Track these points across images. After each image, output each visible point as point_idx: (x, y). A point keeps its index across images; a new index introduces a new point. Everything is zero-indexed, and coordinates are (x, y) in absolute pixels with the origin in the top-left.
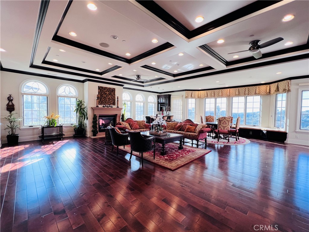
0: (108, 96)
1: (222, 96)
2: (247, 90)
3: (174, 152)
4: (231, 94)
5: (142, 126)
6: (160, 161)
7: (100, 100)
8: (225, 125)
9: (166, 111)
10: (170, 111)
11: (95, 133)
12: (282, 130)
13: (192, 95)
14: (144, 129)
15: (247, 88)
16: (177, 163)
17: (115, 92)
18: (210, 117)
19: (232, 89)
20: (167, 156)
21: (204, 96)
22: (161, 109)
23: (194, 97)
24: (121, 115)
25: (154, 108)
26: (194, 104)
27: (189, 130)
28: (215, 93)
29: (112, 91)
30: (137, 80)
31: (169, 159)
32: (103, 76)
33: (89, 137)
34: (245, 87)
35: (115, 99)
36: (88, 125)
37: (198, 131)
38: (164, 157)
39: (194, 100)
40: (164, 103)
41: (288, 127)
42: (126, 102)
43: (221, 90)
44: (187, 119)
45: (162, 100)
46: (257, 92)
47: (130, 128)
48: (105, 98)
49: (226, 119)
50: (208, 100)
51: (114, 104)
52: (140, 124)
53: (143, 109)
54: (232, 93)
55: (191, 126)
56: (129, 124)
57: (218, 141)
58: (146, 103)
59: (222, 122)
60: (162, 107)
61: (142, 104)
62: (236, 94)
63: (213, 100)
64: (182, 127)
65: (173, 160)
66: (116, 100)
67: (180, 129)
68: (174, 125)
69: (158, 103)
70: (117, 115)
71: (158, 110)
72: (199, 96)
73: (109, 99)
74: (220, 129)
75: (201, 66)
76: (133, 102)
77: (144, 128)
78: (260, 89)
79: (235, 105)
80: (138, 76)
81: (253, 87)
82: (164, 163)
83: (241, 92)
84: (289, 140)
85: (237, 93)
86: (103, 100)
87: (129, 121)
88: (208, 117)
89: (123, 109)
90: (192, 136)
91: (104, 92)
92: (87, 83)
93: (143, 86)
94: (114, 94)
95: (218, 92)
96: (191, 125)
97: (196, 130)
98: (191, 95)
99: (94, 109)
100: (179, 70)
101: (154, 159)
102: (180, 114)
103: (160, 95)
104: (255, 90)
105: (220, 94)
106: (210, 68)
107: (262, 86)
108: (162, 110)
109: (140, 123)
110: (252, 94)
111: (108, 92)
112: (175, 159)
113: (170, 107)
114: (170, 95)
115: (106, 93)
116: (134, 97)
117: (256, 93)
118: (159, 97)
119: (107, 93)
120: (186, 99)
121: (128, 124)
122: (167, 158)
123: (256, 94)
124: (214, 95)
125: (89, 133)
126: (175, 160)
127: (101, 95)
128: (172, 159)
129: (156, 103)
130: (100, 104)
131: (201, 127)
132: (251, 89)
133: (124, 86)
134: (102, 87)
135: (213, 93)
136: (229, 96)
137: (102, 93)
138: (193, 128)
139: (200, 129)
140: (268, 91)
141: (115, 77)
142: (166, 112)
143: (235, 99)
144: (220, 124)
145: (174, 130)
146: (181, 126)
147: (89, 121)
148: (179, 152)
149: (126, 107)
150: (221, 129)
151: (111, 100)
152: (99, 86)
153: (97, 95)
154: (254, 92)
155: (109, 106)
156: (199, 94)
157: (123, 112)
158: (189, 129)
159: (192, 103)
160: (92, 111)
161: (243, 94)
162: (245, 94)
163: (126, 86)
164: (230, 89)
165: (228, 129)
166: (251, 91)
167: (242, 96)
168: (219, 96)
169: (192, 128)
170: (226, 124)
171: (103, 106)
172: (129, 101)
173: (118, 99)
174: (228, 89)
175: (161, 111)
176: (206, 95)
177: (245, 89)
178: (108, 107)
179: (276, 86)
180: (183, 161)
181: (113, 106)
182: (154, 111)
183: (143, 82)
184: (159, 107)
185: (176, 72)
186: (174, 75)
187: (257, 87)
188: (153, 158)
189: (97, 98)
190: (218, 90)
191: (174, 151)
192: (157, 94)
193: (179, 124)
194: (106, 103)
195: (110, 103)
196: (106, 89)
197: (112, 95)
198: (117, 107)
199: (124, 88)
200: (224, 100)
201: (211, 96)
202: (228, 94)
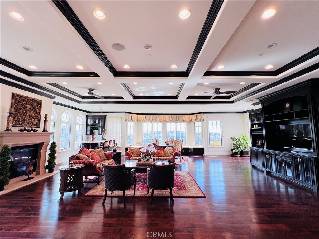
0: (30, 112)
1: (158, 121)
2: (177, 117)
7: (14, 119)
12: (200, 146)
13: (132, 118)
16: (192, 189)
17: (40, 106)
19: (167, 115)
21: (142, 120)
23: (133, 121)
24: (51, 143)
26: (133, 127)
28: (153, 118)
29: (36, 104)
31: (181, 188)
34: (176, 115)
35: (40, 118)
40: (97, 125)
43: (158, 115)
46: (184, 119)
48: (24, 114)
50: (145, 124)
51: (38, 125)
54: (167, 118)
56: (88, 157)
60: (93, 130)
63: (150, 124)
66: (43, 119)
69: (87, 125)
70: (42, 143)
71: (87, 134)
72: (138, 119)
73: (30, 116)
76: (58, 122)
78: (186, 118)
80: (92, 91)
81: (181, 115)
82: (187, 193)
83: (173, 118)
84: (205, 154)
85: (171, 119)
91: (23, 105)
94: (40, 110)
96: (159, 149)
102: (119, 138)
103: (90, 115)
105: (158, 119)
107: (186, 115)
109: (99, 153)
110: (181, 121)
111: (30, 105)
112: (184, 186)
113: (105, 130)
114: (104, 117)
115: (26, 107)
120: (126, 122)
123: (183, 121)
126: (186, 187)
127: (17, 110)
130: (14, 126)
132: (180, 117)
134: (20, 96)
135: (151, 117)
136: (164, 121)
137: (18, 106)
138: (162, 152)
140: (190, 119)
143: (168, 124)
144: (175, 146)
151: (33, 120)
152: (13, 94)
153: (9, 108)
154: (182, 119)
155: (30, 129)
156: (138, 117)
159: (131, 125)
161: (175, 120)
164: (165, 115)
165: (180, 150)
166: (180, 119)
167: (173, 122)
171: (19, 129)
176: (145, 119)
178: (28, 131)
179: (196, 117)
180: (193, 186)
181: (37, 129)
184: (89, 130)
186: (134, 97)
189: (9, 115)
190: (155, 115)
194: (24, 124)
195: (31, 123)
196: (27, 100)
197: (36, 111)
198: (44, 131)
199: (54, 103)
200: (160, 124)
201: (149, 121)
202: (164, 119)
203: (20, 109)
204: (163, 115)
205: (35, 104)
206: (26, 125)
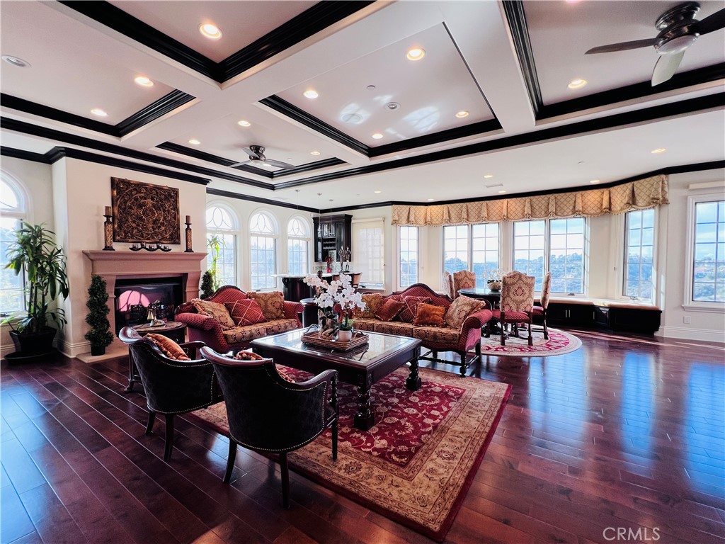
0: (153, 214)
1: (487, 219)
2: (552, 203)
3: (396, 406)
4: (511, 212)
5: (275, 310)
6: (359, 468)
7: (120, 227)
8: (521, 298)
9: (338, 260)
10: (350, 261)
11: (98, 341)
12: (649, 303)
13: (409, 218)
14: (282, 322)
15: (552, 197)
16: (432, 471)
17: (176, 201)
18: (466, 276)
19: (514, 199)
20: (381, 434)
21: (440, 220)
22: (326, 257)
23: (415, 223)
24: (203, 274)
25: (304, 254)
26: (416, 242)
27: (427, 319)
28: (470, 211)
29: (166, 198)
30: (253, 164)
31: (395, 452)
32: (127, 141)
33: (76, 359)
34: (548, 196)
35: (178, 225)
36: (69, 316)
37: (456, 320)
38: (370, 439)
39: (415, 229)
40: (333, 240)
41: (662, 298)
42: (220, 236)
43: (484, 203)
44: (416, 283)
45: (326, 232)
46: (579, 207)
47: (231, 322)
48: (140, 218)
49: (524, 279)
50: (450, 231)
51: (175, 239)
52: (266, 306)
53: (272, 257)
54: (514, 210)
55: (430, 306)
56: (228, 307)
57: (503, 343)
58: (280, 238)
59: (513, 290)
60: (327, 250)
61: (270, 242)
62: (526, 213)
63: (463, 230)
64: (403, 309)
65: (410, 455)
66: (183, 227)
67: (397, 315)
68: (376, 304)
69: (317, 240)
70: (186, 275)
71: (316, 260)
72: (429, 219)
73: (154, 222)
74: (507, 309)
75: (463, 116)
76: (241, 234)
77: (279, 318)
78: (586, 201)
79: (520, 243)
80: (257, 151)
81: (568, 194)
82: (385, 485)
83: (537, 208)
84: (667, 329)
85: (528, 210)
86: (134, 225)
87: (228, 295)
88: (460, 273)
89: (209, 259)
90: (445, 339)
91: (136, 199)
92: (63, 163)
93: (272, 187)
94: (176, 208)
95: (476, 208)
96: (430, 303)
97: (451, 317)
98: (406, 216)
99: (92, 257)
100: (390, 131)
101: (335, 458)
102: (378, 268)
103: (320, 217)
104: (572, 202)
105: (484, 214)
107: (589, 192)
108: (328, 258)
109: (266, 302)
110: (565, 214)
111: (152, 199)
112: (417, 449)
113: (350, 249)
114: (349, 218)
115: (144, 205)
116: (244, 220)
117: (576, 209)
118: (316, 222)
119: (149, 202)
120: (394, 227)
121: (223, 308)
122: (384, 442)
123: (575, 212)
124: (468, 215)
125: (76, 345)
126: (420, 454)
127: (125, 210)
128: (403, 448)
129: (310, 239)
130: (119, 241)
131: (467, 309)
132: (562, 200)
133: (209, 185)
134: (127, 183)
135: (465, 210)
136: (506, 219)
137: (126, 202)
138: (437, 313)
139: (464, 314)
140: (605, 204)
142: (339, 264)
143: (521, 227)
144: (508, 294)
145: (377, 318)
146: (400, 304)
147: (73, 302)
148: (415, 405)
149: (220, 251)
150: (511, 310)
151: (163, 228)
152: (112, 179)
153: (107, 208)
154: (571, 208)
155: (155, 246)
156: (428, 214)
157: (207, 266)
158: (428, 315)
159: (409, 236)
160: (86, 264)
161: (543, 213)
162: (547, 213)
163: (216, 183)
164: (509, 200)
165: (528, 309)
166: (562, 206)
167: (539, 218)
168: (480, 219)
169: (436, 310)
170: (523, 293)
171: (131, 245)
172: (228, 232)
173: (188, 224)
174: (505, 201)
175: (324, 260)
176: (446, 216)
177: (546, 199)
178: (150, 249)
179: (628, 192)
180: (453, 457)
181: (170, 246)
182: (304, 260)
183: (271, 175)
184: (320, 250)
185: (377, 139)
186: (372, 152)
187: (579, 194)
188: (330, 452)
189: (105, 219)
190: (477, 203)
191: (396, 400)
192: (313, 215)
193: (391, 301)
194: (143, 237)
195: (160, 237)
196: (144, 190)
197: (168, 211)
198: (187, 250)
199: (210, 191)
200: (493, 229)
201: (460, 221)
202: (505, 212)
203: (130, 207)
204: (502, 200)
205: (163, 197)
206: (148, 239)
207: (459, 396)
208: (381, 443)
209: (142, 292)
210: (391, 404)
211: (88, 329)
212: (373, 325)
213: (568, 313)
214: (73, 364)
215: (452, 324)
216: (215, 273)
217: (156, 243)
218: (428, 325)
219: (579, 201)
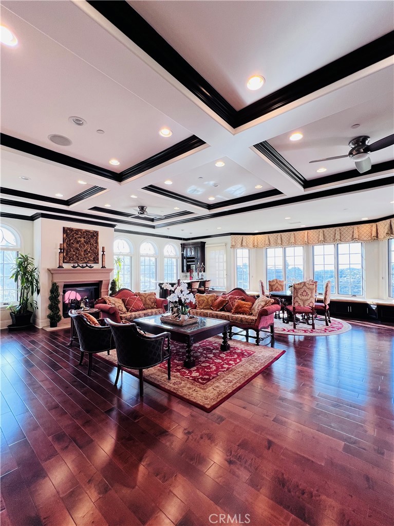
0: (84, 246)
1: (295, 244)
2: (338, 233)
3: (211, 358)
4: (311, 239)
5: (150, 303)
6: (180, 383)
7: (67, 254)
8: (306, 298)
10: (204, 271)
11: (54, 320)
13: (242, 243)
14: (154, 310)
15: (337, 228)
16: (217, 387)
17: (97, 238)
18: (277, 282)
19: (312, 230)
20: (197, 370)
21: (263, 244)
22: (189, 269)
23: (247, 246)
24: (111, 281)
25: (175, 267)
26: (248, 259)
27: (240, 310)
28: (283, 238)
29: (92, 237)
30: (141, 216)
31: (201, 378)
32: (71, 208)
33: (42, 329)
34: (335, 228)
35: (98, 252)
36: (39, 305)
37: (256, 310)
38: (190, 372)
39: (247, 250)
40: (194, 258)
42: (121, 257)
43: (292, 233)
44: (236, 287)
45: (191, 253)
46: (356, 236)
47: (124, 309)
48: (77, 249)
49: (307, 285)
50: (271, 251)
51: (96, 261)
52: (145, 301)
53: (154, 270)
54: (312, 237)
55: (243, 302)
56: (124, 301)
57: (295, 327)
58: (159, 257)
59: (300, 293)
60: (190, 265)
61: (153, 259)
62: (320, 240)
63: (279, 251)
64: (227, 303)
65: (209, 380)
66: (100, 253)
67: (223, 307)
68: (212, 301)
69: (183, 258)
70: (101, 282)
71: (183, 271)
72: (256, 244)
73: (85, 251)
74: (296, 305)
75: (259, 188)
76: (135, 256)
77: (153, 308)
78: (361, 231)
79: (318, 260)
80: (142, 209)
81: (349, 227)
82: (191, 391)
83: (328, 236)
85: (321, 238)
86: (74, 253)
87: (124, 295)
88: (273, 281)
89: (115, 271)
90: (247, 322)
91: (76, 238)
92: (40, 220)
93: (153, 227)
94: (97, 243)
95: (287, 236)
96: (243, 300)
97: (254, 309)
98: (240, 242)
99: (52, 272)
100: (219, 196)
101: (169, 379)
102: (222, 277)
103: (185, 243)
104: (351, 232)
105: (292, 240)
106: (276, 192)
107: (362, 225)
108: (190, 270)
109: (145, 298)
110: (347, 240)
111: (84, 238)
112: (213, 378)
113: (204, 264)
114: (203, 244)
115: (80, 241)
116: (136, 247)
117: (354, 237)
118: (183, 246)
119: (82, 239)
120: (232, 250)
121: (121, 301)
122: (198, 374)
123: (353, 239)
124: (282, 241)
125: (42, 322)
126: (214, 380)
127: (69, 245)
128: (207, 377)
129: (179, 258)
130: (66, 263)
131: (263, 304)
132: (345, 231)
133: (115, 228)
134: (71, 230)
135: (279, 238)
136: (307, 244)
137: (70, 240)
138: (247, 306)
139: (261, 307)
140: (374, 234)
141: (95, 209)
142: (197, 273)
143: (318, 249)
144: (297, 295)
145: (212, 309)
146: (225, 301)
147: (42, 297)
148: (222, 358)
149: (122, 267)
150: (299, 306)
151: (90, 254)
152: (64, 228)
153: (61, 244)
154: (351, 236)
155: (85, 265)
156: (256, 240)
157: (114, 276)
158: (241, 308)
159: (243, 256)
160: (49, 275)
161: (332, 240)
162: (334, 240)
163: (119, 226)
164: (309, 231)
165: (311, 305)
166: (344, 235)
167: (329, 243)
168: (290, 244)
169: (246, 304)
170: (307, 295)
171: (72, 265)
172: (127, 255)
173: (103, 251)
174: (306, 232)
175: (187, 272)
176: (267, 242)
177: (334, 230)
178: (83, 267)
179: (388, 226)
180: (231, 382)
181: (93, 265)
182: (175, 271)
183: (152, 220)
184: (185, 265)
185: (212, 200)
186: (210, 207)
187: (355, 227)
188: (167, 377)
189: (59, 251)
190: (287, 233)
191: (212, 356)
192: (181, 242)
193: (220, 299)
194: (78, 260)
195: (88, 259)
196: (80, 233)
197: (93, 244)
198: (103, 267)
199: (116, 231)
200: (299, 250)
201: (276, 245)
202: (306, 239)
203: (73, 243)
204: (304, 231)
205: (90, 236)
206: (81, 261)
207: (250, 355)
208: (195, 374)
209: (77, 291)
210: (208, 358)
211: (49, 312)
212: (207, 313)
213: (350, 309)
214: (40, 331)
215: (254, 313)
216: (118, 280)
217: (86, 263)
218: (240, 314)
219: (356, 232)
